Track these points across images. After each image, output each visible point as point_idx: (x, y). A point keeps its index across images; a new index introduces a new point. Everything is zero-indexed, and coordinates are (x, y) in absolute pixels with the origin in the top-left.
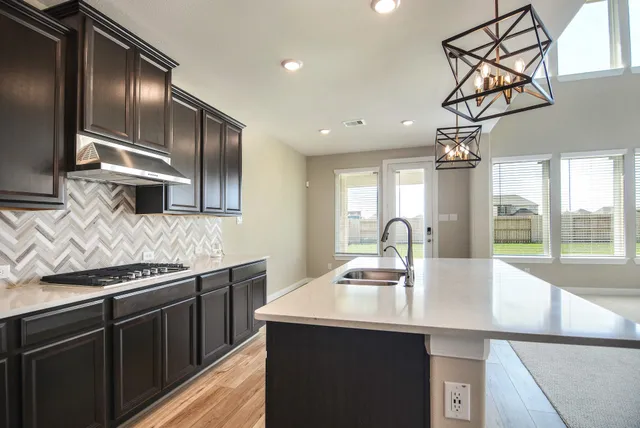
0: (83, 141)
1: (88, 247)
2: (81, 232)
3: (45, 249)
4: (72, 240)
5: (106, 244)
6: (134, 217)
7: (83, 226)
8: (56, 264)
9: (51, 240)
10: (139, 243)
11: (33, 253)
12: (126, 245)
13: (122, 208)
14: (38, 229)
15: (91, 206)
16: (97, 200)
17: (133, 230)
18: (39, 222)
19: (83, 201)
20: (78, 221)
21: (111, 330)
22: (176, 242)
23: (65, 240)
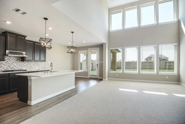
0: (7, 51)
1: (11, 67)
2: (10, 64)
3: (4, 67)
4: (8, 66)
5: (15, 66)
6: (21, 62)
7: (11, 63)
8: (6, 69)
9: (5, 65)
10: (22, 66)
11: (2, 67)
12: (19, 67)
13: (18, 60)
14: (3, 64)
15: (12, 60)
16: (13, 59)
17: (21, 64)
18: (3, 63)
19: (11, 59)
20: (10, 63)
21: (9, 78)
22: (31, 66)
23: (7, 65)
